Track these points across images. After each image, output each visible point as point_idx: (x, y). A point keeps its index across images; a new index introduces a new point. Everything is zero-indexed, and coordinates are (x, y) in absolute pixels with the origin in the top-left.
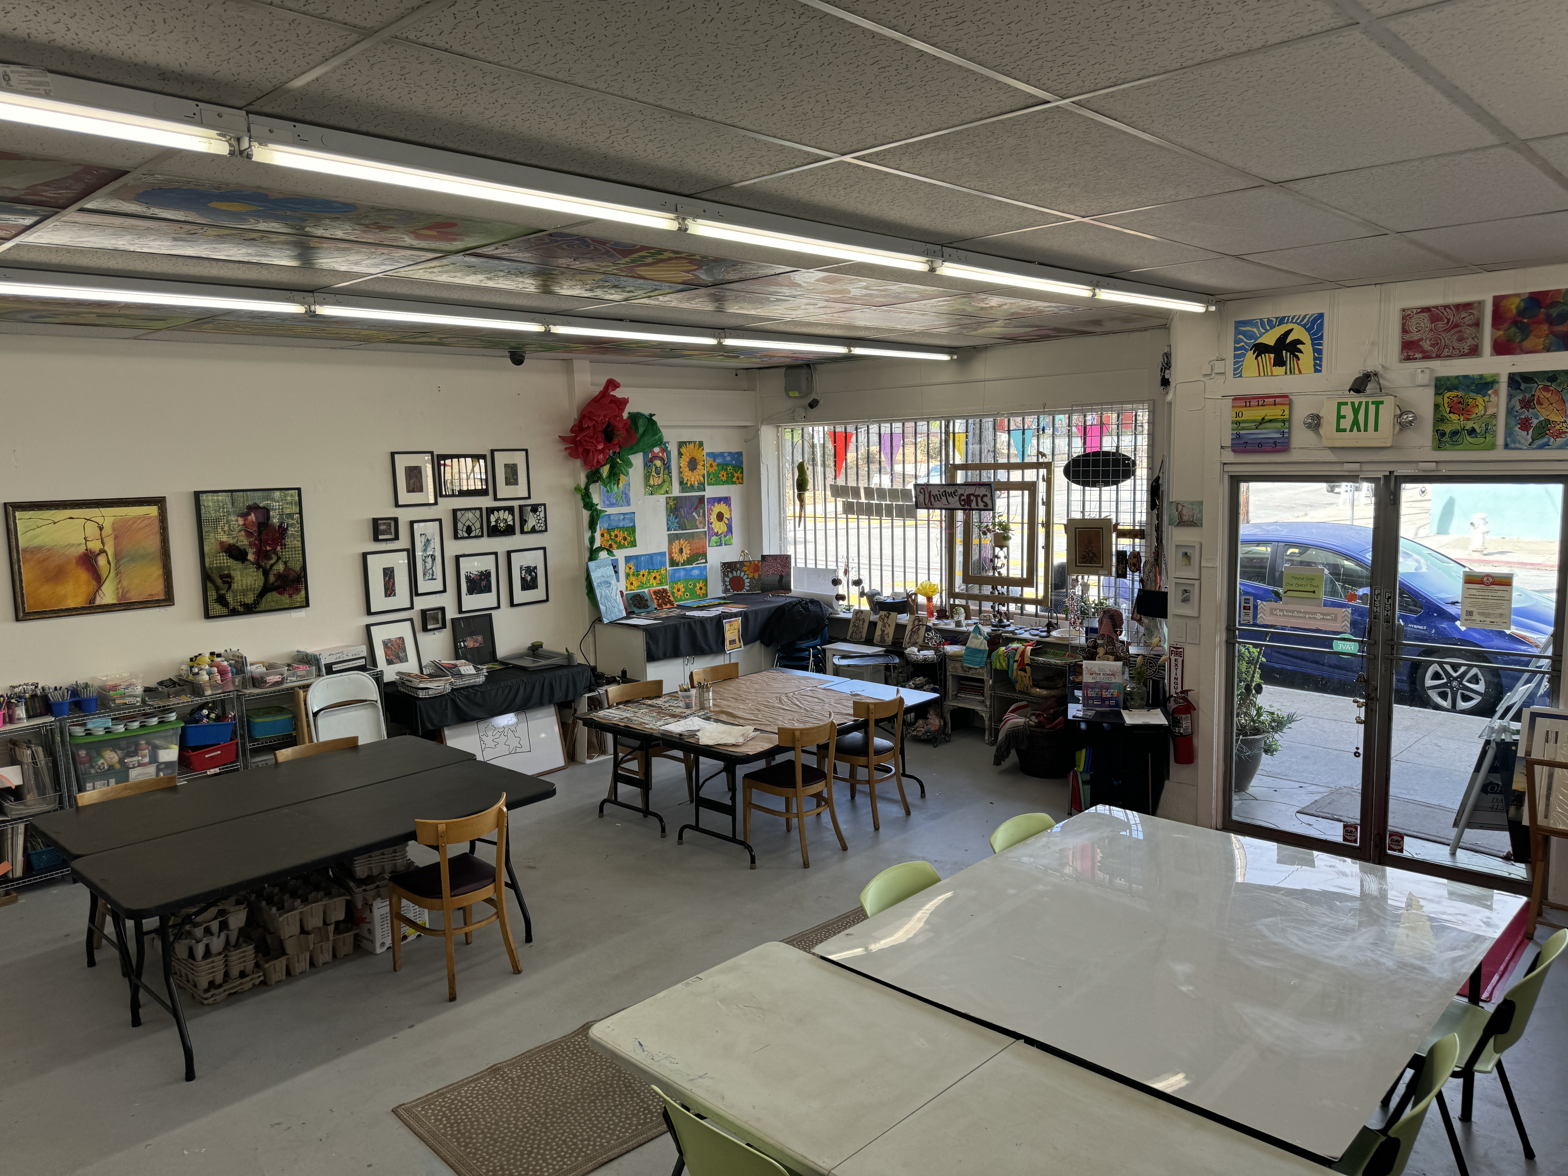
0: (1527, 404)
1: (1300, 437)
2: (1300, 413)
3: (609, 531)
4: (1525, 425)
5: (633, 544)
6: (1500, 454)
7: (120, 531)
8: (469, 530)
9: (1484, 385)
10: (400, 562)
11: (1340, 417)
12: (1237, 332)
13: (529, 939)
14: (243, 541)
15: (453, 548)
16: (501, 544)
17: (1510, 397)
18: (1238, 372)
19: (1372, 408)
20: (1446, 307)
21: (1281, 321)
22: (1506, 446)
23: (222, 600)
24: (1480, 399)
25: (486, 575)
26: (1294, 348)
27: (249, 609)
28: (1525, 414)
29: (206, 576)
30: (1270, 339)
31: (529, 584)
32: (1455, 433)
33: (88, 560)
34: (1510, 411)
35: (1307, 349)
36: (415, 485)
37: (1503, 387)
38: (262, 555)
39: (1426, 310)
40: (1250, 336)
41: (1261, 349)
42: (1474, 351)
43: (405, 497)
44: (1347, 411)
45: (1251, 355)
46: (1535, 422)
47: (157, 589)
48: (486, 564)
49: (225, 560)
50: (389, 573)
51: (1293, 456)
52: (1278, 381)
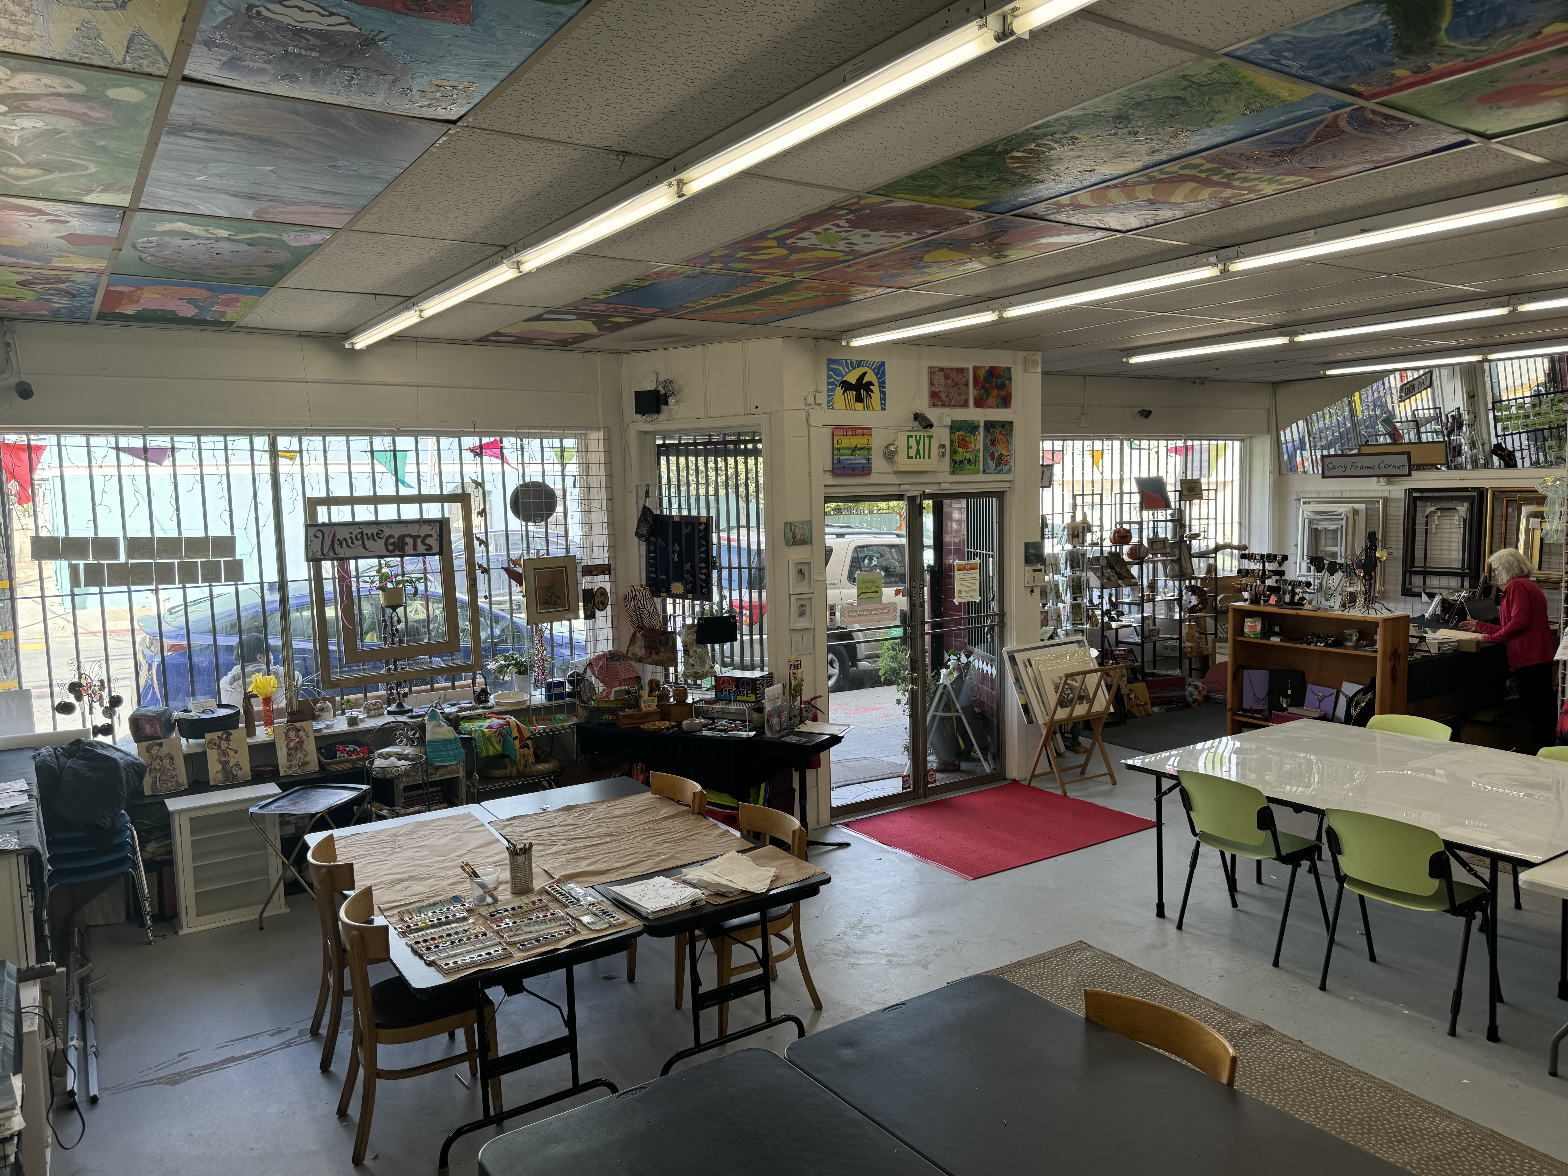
0: (993, 443)
1: (878, 463)
2: (877, 442)
4: (992, 457)
6: (981, 477)
9: (972, 428)
11: (909, 447)
12: (830, 369)
17: (985, 437)
18: (831, 405)
19: (927, 440)
20: (952, 369)
21: (860, 364)
22: (984, 472)
24: (971, 438)
26: (868, 387)
28: (993, 449)
30: (852, 378)
32: (961, 462)
34: (985, 447)
35: (875, 389)
37: (982, 429)
39: (942, 369)
40: (838, 373)
41: (846, 386)
42: (965, 404)
44: (913, 442)
45: (839, 390)
46: (996, 455)
51: (873, 479)
52: (858, 416)
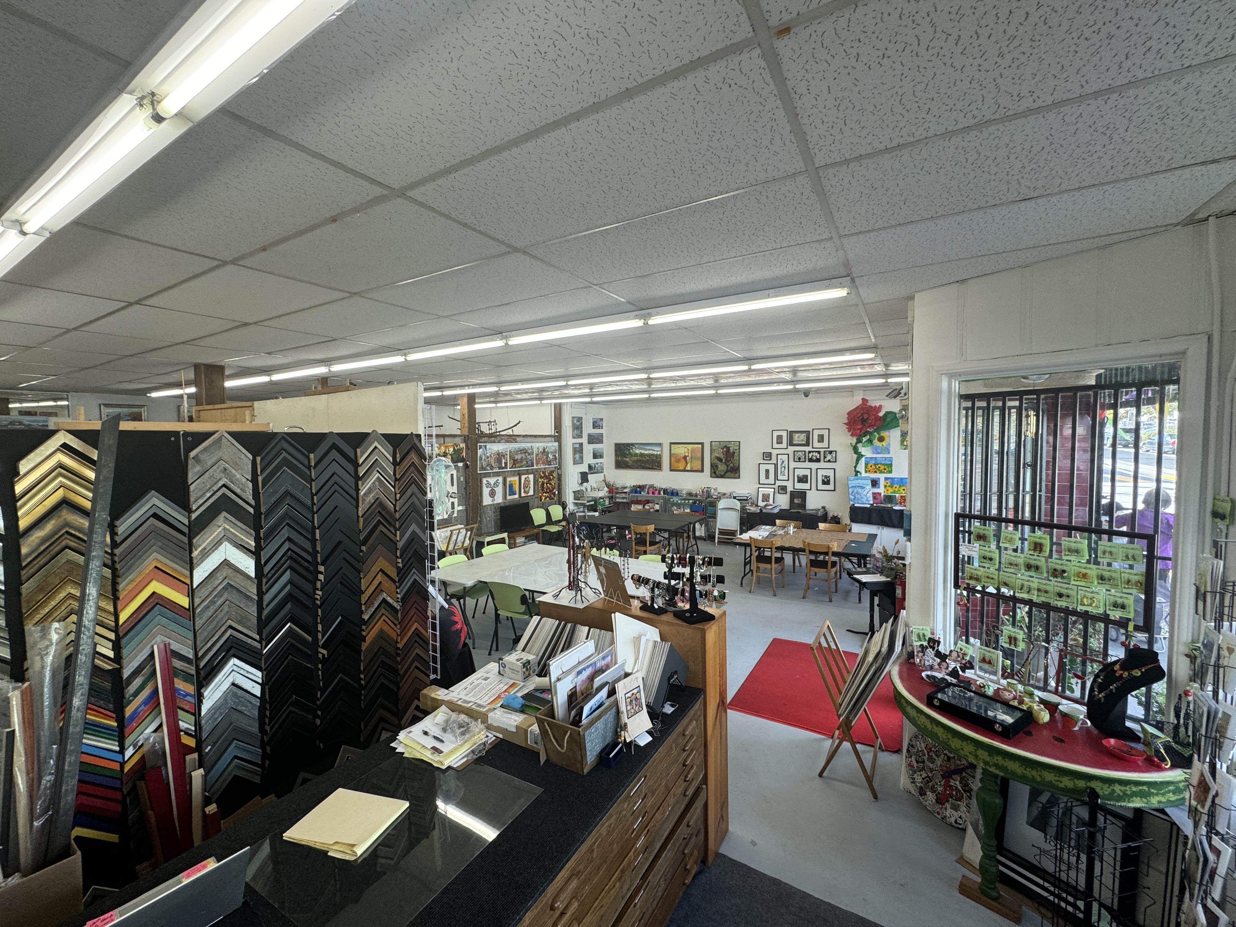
3: (875, 465)
5: (890, 472)
7: (693, 451)
8: (799, 459)
10: (771, 468)
14: (722, 456)
15: (793, 465)
16: (814, 466)
23: (715, 473)
25: (806, 477)
27: (722, 477)
29: (711, 466)
31: (826, 482)
33: (685, 458)
36: (780, 442)
38: (727, 461)
47: (700, 467)
49: (716, 461)
50: (767, 471)
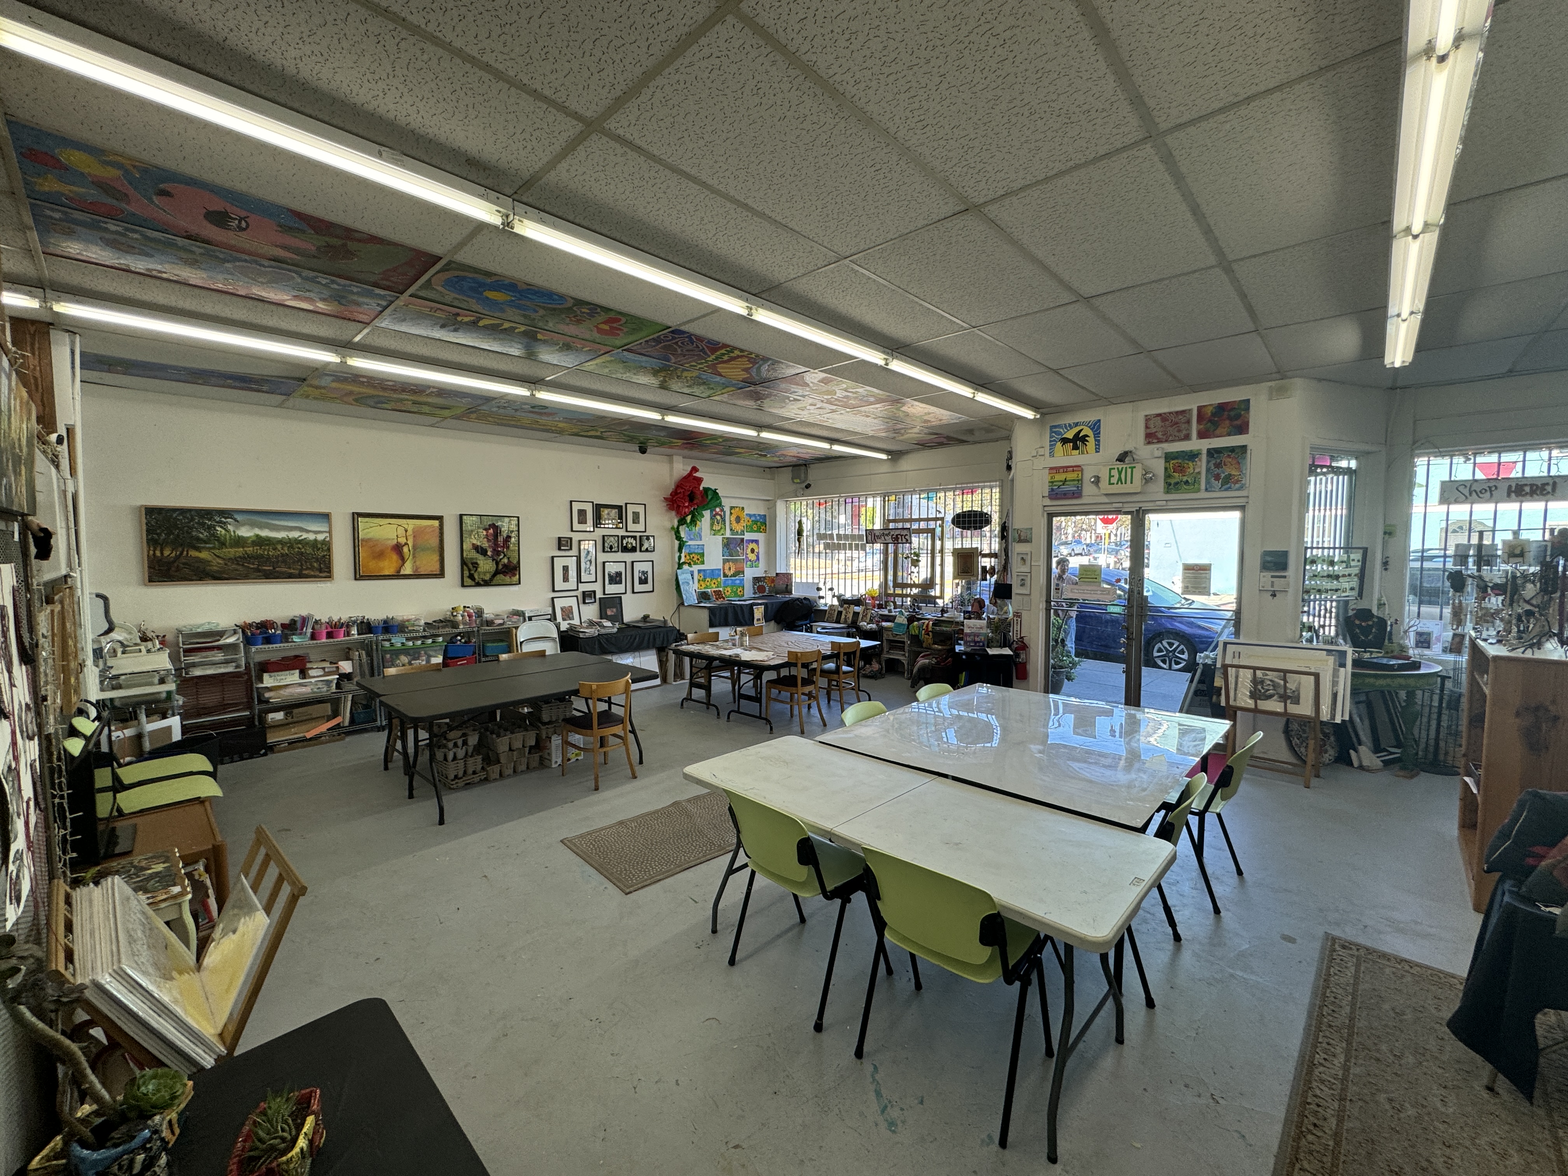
0: (1218, 466)
1: (1088, 489)
2: (1088, 475)
3: (689, 554)
4: (1217, 477)
5: (703, 563)
6: (1203, 494)
7: (418, 534)
8: (611, 547)
9: (1193, 456)
10: (572, 563)
11: (1111, 476)
12: (1052, 432)
13: (641, 762)
14: (486, 545)
15: (602, 557)
16: (629, 557)
17: (1208, 462)
18: (1052, 454)
19: (1129, 471)
20: (1172, 413)
21: (1076, 425)
22: (1206, 490)
23: (471, 577)
24: (1191, 464)
25: (619, 574)
26: (1084, 439)
27: (487, 583)
28: (1217, 471)
29: (463, 562)
30: (1070, 435)
31: (644, 581)
32: (1177, 483)
33: (398, 548)
34: (1208, 470)
35: (1091, 440)
36: (582, 520)
37: (1204, 457)
38: (496, 552)
39: (1159, 415)
40: (1059, 434)
41: (1065, 441)
42: (1187, 437)
43: (576, 526)
44: (1115, 473)
45: (1059, 444)
46: (1223, 475)
47: (436, 568)
48: (620, 568)
49: (474, 554)
50: (566, 569)
51: (1084, 500)
52: (1075, 458)
